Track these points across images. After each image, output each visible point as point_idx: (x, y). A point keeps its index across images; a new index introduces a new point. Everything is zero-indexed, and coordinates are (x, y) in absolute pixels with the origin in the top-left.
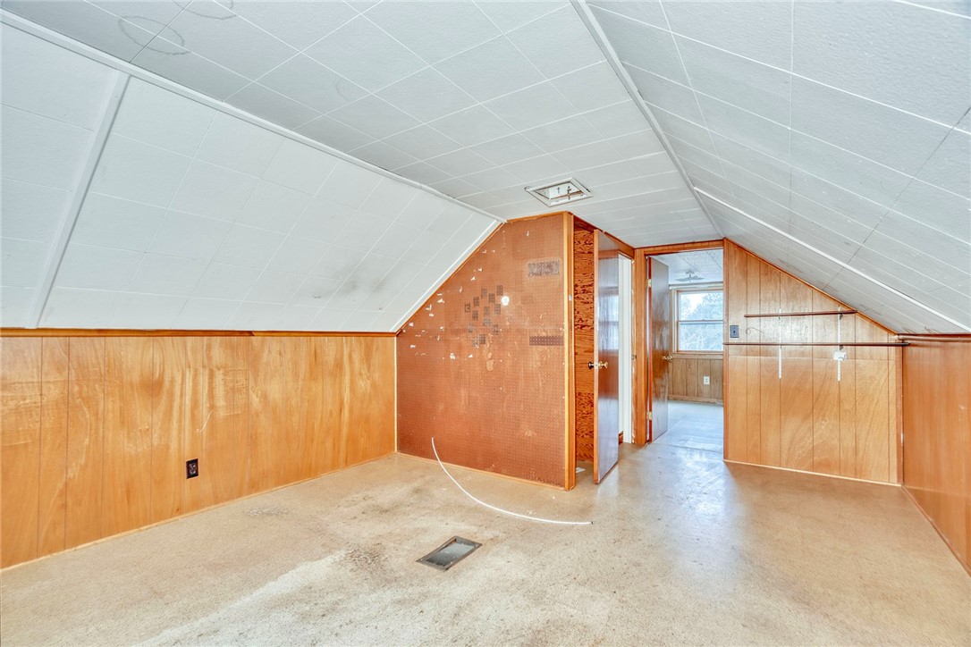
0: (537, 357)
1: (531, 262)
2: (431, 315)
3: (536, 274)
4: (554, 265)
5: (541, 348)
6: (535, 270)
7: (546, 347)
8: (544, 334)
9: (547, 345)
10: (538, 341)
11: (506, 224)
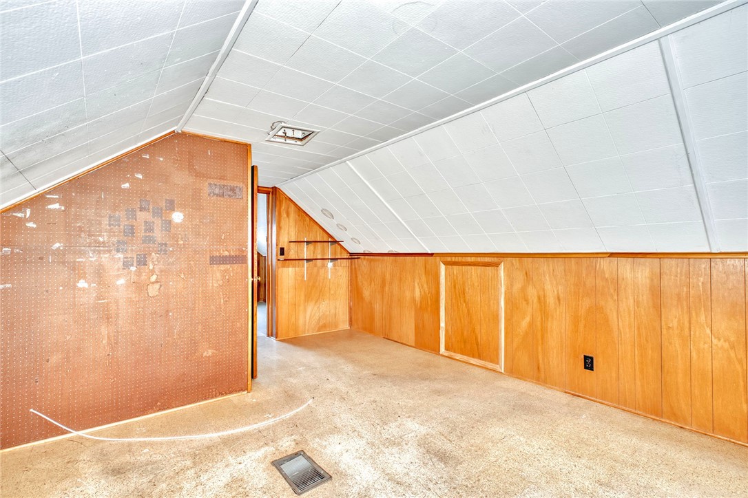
0: (219, 275)
1: (212, 181)
2: (31, 225)
3: (217, 195)
4: (237, 190)
5: (222, 267)
6: (217, 191)
7: (228, 266)
8: (226, 253)
9: (230, 263)
10: (220, 261)
11: (178, 133)
